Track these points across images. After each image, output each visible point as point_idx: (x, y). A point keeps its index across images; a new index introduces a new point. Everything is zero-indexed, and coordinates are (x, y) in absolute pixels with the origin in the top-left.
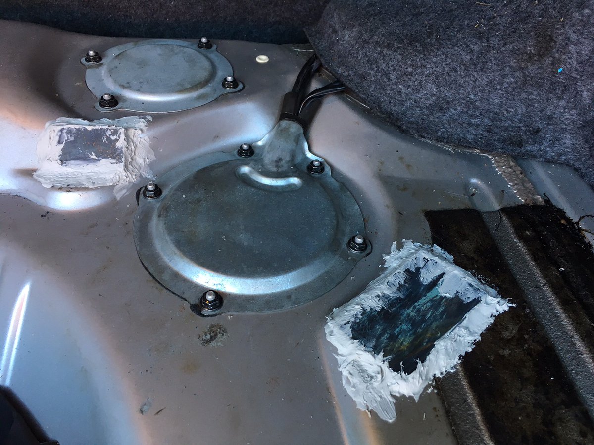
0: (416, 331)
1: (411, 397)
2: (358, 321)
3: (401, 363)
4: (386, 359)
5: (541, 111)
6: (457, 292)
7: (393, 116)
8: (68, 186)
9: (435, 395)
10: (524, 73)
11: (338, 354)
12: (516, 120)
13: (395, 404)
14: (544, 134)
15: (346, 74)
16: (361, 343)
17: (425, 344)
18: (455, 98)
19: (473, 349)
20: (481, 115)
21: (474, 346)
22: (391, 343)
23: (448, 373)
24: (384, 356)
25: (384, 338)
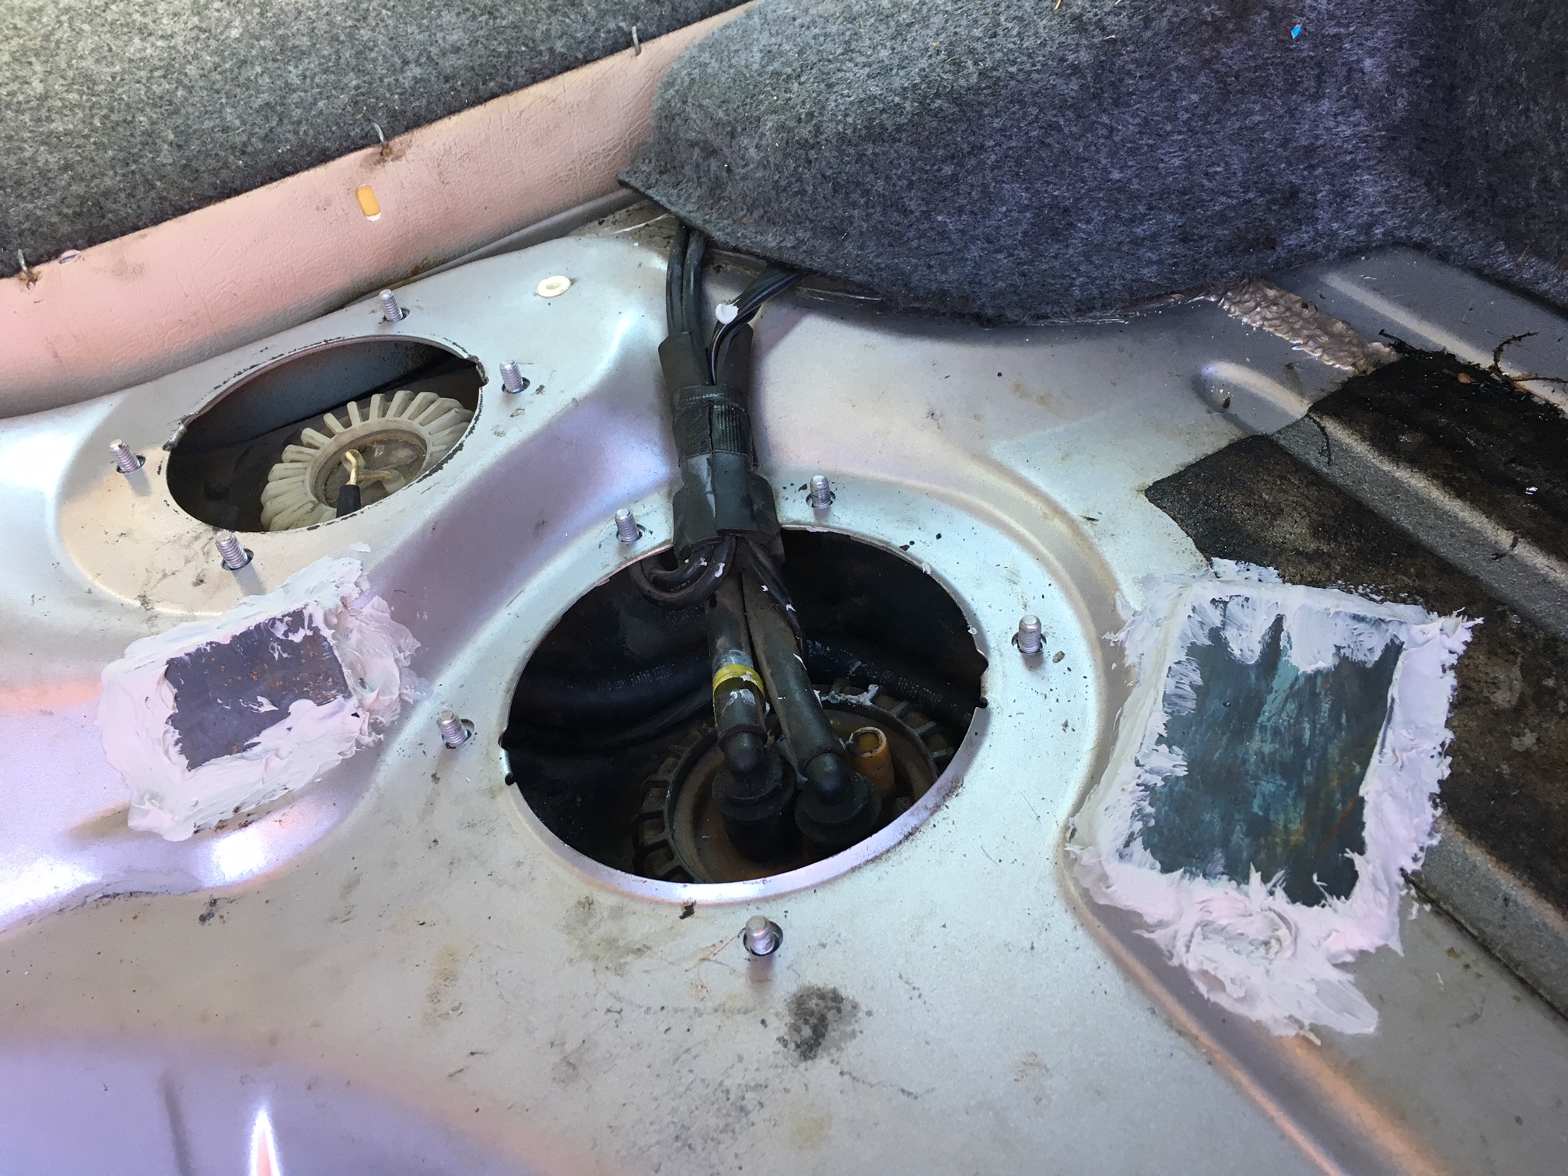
0: (1300, 786)
1: (1383, 950)
2: (1152, 823)
3: (1315, 877)
4: (1275, 886)
5: (1284, 145)
6: (1338, 648)
7: (951, 296)
8: (237, 810)
9: (1432, 916)
10: (1217, 72)
11: (1150, 928)
12: (1234, 188)
13: (1356, 985)
14: (1309, 194)
15: (789, 243)
16: (1192, 873)
17: (1339, 807)
18: (1078, 196)
19: (1451, 766)
20: (1150, 208)
21: (1449, 759)
22: (1262, 841)
23: (1430, 851)
24: (1265, 879)
25: (1238, 835)
